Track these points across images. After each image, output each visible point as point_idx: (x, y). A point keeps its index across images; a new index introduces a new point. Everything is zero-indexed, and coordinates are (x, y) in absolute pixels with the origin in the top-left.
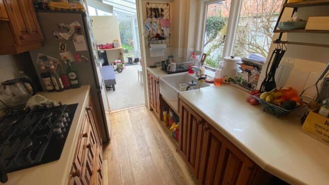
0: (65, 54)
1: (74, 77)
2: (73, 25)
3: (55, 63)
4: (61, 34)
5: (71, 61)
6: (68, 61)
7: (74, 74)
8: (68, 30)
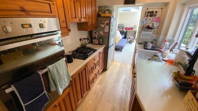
0: (101, 33)
1: (101, 41)
2: (106, 22)
3: (97, 35)
4: (102, 25)
5: (102, 35)
6: (101, 35)
7: (101, 40)
8: (104, 24)
